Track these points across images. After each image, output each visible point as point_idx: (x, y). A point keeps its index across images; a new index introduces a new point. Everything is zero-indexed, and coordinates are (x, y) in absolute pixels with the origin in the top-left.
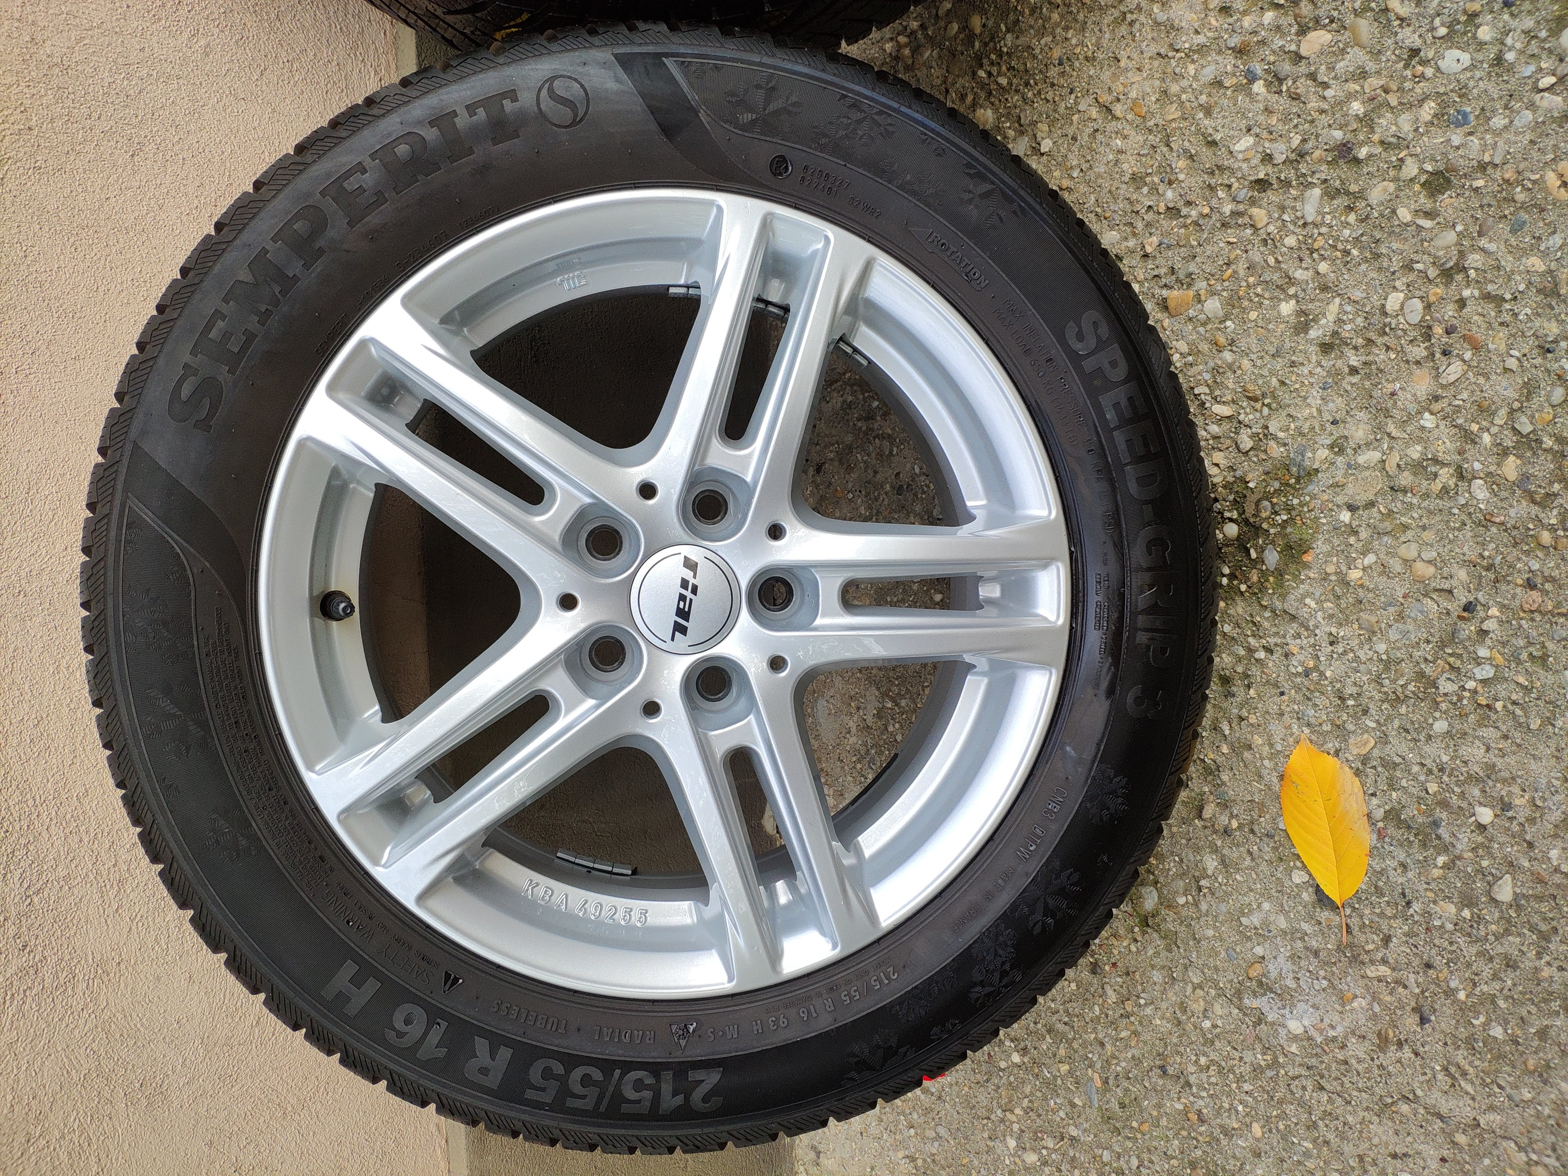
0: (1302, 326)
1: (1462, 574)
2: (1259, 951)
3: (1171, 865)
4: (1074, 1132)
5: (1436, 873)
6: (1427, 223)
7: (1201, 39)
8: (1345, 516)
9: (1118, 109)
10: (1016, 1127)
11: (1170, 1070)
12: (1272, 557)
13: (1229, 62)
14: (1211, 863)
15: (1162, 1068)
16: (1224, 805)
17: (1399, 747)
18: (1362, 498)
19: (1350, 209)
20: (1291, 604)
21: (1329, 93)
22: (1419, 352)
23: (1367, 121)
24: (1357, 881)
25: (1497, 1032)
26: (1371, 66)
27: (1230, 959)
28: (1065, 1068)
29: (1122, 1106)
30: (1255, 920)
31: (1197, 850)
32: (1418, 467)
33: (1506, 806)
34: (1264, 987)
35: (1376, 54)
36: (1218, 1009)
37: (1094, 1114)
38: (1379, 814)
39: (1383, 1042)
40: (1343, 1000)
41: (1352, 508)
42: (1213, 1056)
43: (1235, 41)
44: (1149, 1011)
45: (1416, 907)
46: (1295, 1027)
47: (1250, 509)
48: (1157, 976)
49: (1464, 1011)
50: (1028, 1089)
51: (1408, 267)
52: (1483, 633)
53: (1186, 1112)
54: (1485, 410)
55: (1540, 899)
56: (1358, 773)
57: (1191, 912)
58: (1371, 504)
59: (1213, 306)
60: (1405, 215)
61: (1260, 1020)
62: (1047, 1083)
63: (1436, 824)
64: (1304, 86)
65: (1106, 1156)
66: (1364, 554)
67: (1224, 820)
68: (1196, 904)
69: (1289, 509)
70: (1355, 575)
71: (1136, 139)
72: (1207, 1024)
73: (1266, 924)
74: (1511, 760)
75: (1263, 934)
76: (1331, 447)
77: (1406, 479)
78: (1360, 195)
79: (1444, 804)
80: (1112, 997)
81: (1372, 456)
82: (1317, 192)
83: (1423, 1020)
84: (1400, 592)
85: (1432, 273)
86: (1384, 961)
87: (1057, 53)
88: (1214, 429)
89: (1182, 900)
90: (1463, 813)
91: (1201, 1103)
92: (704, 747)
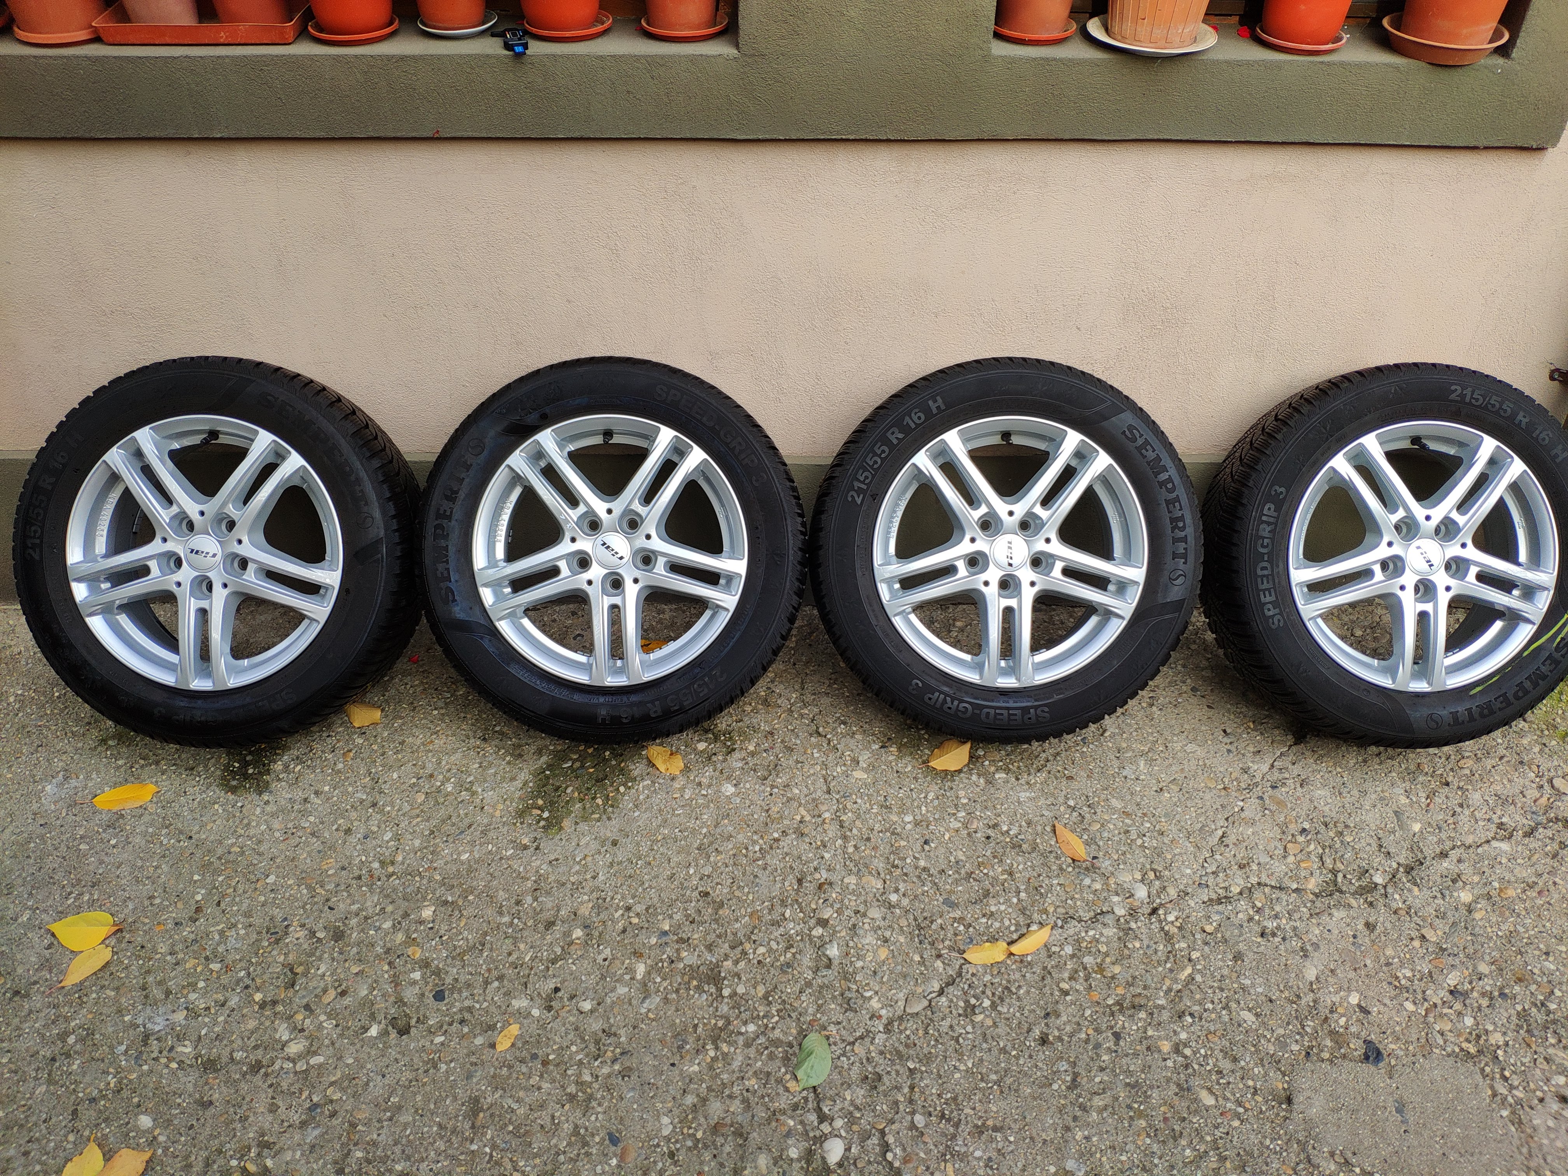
0: (317, 793)
1: (204, 837)
2: (81, 777)
3: (125, 750)
4: (20, 715)
5: (96, 829)
6: (334, 828)
7: (444, 763)
8: (239, 804)
9: (435, 736)
10: (26, 694)
11: (40, 749)
12: (234, 783)
13: (428, 771)
14: (120, 762)
15: (41, 746)
16: (142, 767)
17: (146, 818)
18: (244, 810)
19: (352, 807)
20: (212, 788)
21: (398, 801)
22: (290, 825)
23: (381, 811)
24: (99, 806)
25: (32, 845)
26: (400, 813)
27: (81, 768)
28: (49, 712)
29: (28, 732)
30: (94, 776)
31: (127, 758)
32: (249, 824)
33: (114, 847)
34: (66, 778)
35: (404, 815)
36: (60, 764)
37: (27, 721)
38: (123, 812)
39: (34, 814)
40: (55, 803)
41: (242, 807)
42: (42, 762)
43: (436, 773)
44: (66, 741)
45: (85, 823)
46: (48, 788)
47: (254, 777)
48: (80, 745)
49: (42, 837)
50: (42, 698)
51: (322, 823)
52: (179, 842)
53: (22, 753)
54: (260, 842)
55: (78, 856)
56: (141, 806)
57: (103, 755)
58: (241, 812)
59: (340, 766)
60: (341, 821)
61: (53, 777)
62: (43, 706)
63: (115, 828)
64: (406, 794)
65: (8, 726)
66: (224, 810)
67: (137, 766)
68: (106, 757)
69: (250, 788)
70: (216, 806)
71: (418, 742)
72: (56, 760)
73: (92, 779)
74: (131, 848)
75: (88, 778)
76: (268, 801)
77: (245, 821)
78: (356, 809)
79: (122, 831)
80: (75, 729)
81: (258, 811)
82: (364, 797)
83: (41, 825)
84: (204, 819)
85: (316, 829)
86: (67, 814)
87: (468, 716)
88: (292, 766)
89: (108, 753)
90: (116, 836)
91: (24, 758)
92: (150, 558)
